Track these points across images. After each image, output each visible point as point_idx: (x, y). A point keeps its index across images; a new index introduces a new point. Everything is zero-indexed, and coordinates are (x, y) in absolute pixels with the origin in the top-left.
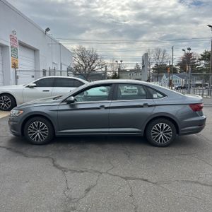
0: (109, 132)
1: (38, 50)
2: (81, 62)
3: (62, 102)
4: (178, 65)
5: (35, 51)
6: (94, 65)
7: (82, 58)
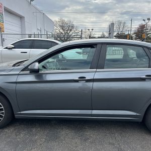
0: (91, 115)
1: (24, 17)
2: (61, 31)
3: (23, 70)
4: (134, 33)
5: (21, 18)
6: (71, 33)
7: (62, 27)
